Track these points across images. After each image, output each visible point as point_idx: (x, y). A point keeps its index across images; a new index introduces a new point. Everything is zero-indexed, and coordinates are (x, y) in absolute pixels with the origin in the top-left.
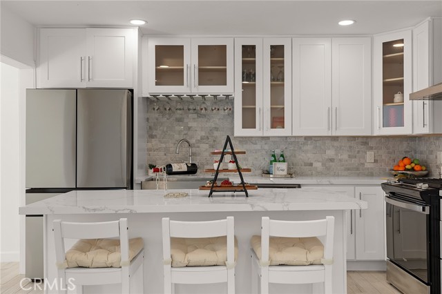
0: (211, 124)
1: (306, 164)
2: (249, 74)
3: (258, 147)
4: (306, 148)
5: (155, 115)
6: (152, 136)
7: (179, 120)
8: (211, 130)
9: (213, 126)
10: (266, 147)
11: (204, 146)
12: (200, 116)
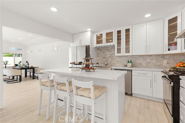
0: (111, 53)
1: (139, 64)
2: (119, 39)
3: (124, 59)
4: (139, 59)
5: (98, 52)
6: (98, 57)
7: (104, 52)
8: (111, 55)
9: (112, 53)
10: (127, 59)
11: (110, 59)
12: (109, 51)
